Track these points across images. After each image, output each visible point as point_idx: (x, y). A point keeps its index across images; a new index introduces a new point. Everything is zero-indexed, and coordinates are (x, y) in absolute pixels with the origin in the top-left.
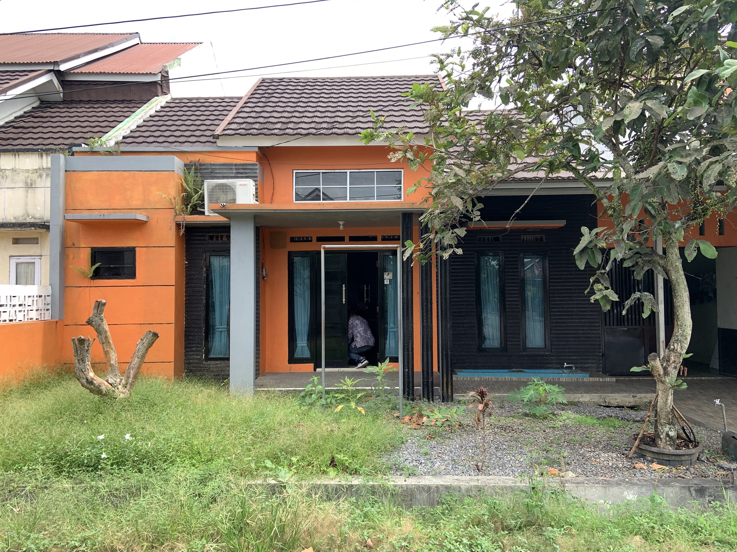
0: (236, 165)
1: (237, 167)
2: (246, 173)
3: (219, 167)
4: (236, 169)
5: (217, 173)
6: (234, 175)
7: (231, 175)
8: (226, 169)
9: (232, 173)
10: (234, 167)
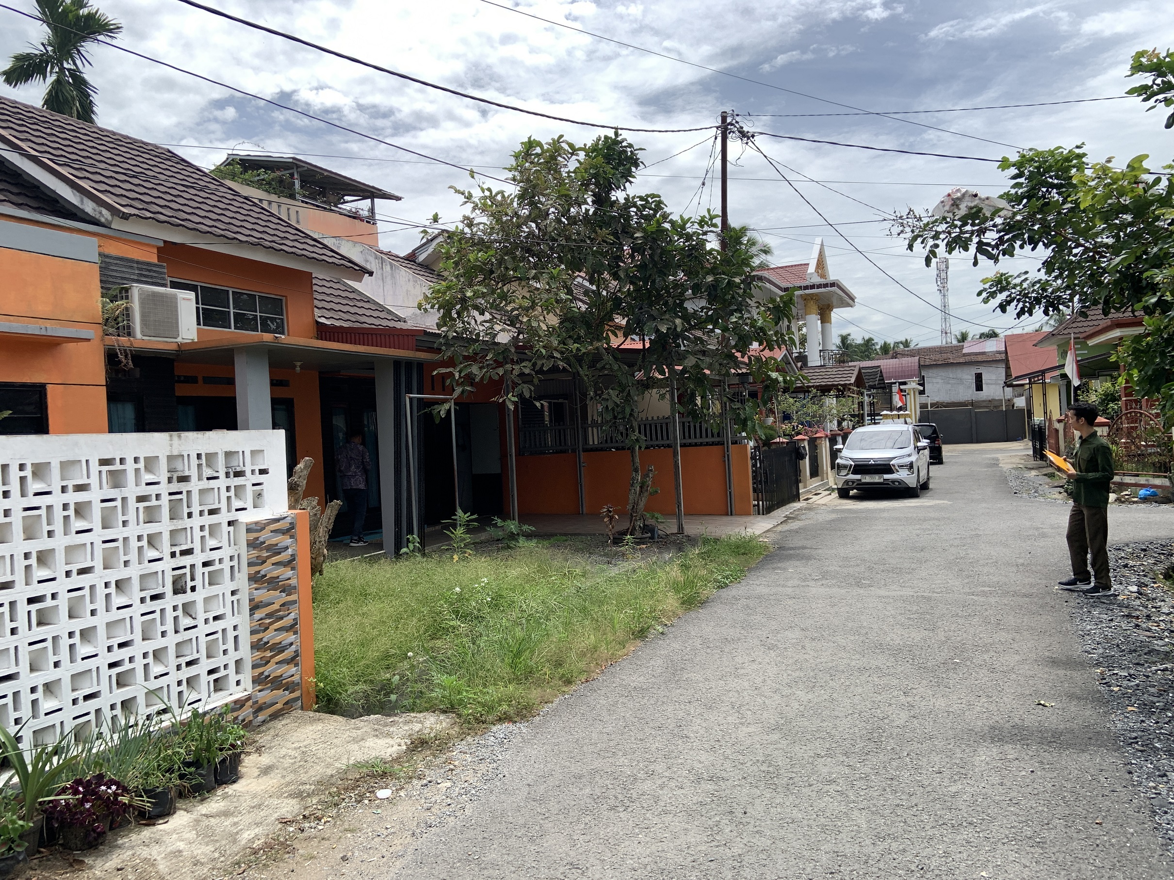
0: (138, 262)
1: (140, 266)
2: (152, 277)
3: (115, 262)
4: (139, 269)
5: (113, 270)
6: (136, 278)
7: (132, 277)
8: (125, 266)
9: (134, 274)
10: (135, 265)
